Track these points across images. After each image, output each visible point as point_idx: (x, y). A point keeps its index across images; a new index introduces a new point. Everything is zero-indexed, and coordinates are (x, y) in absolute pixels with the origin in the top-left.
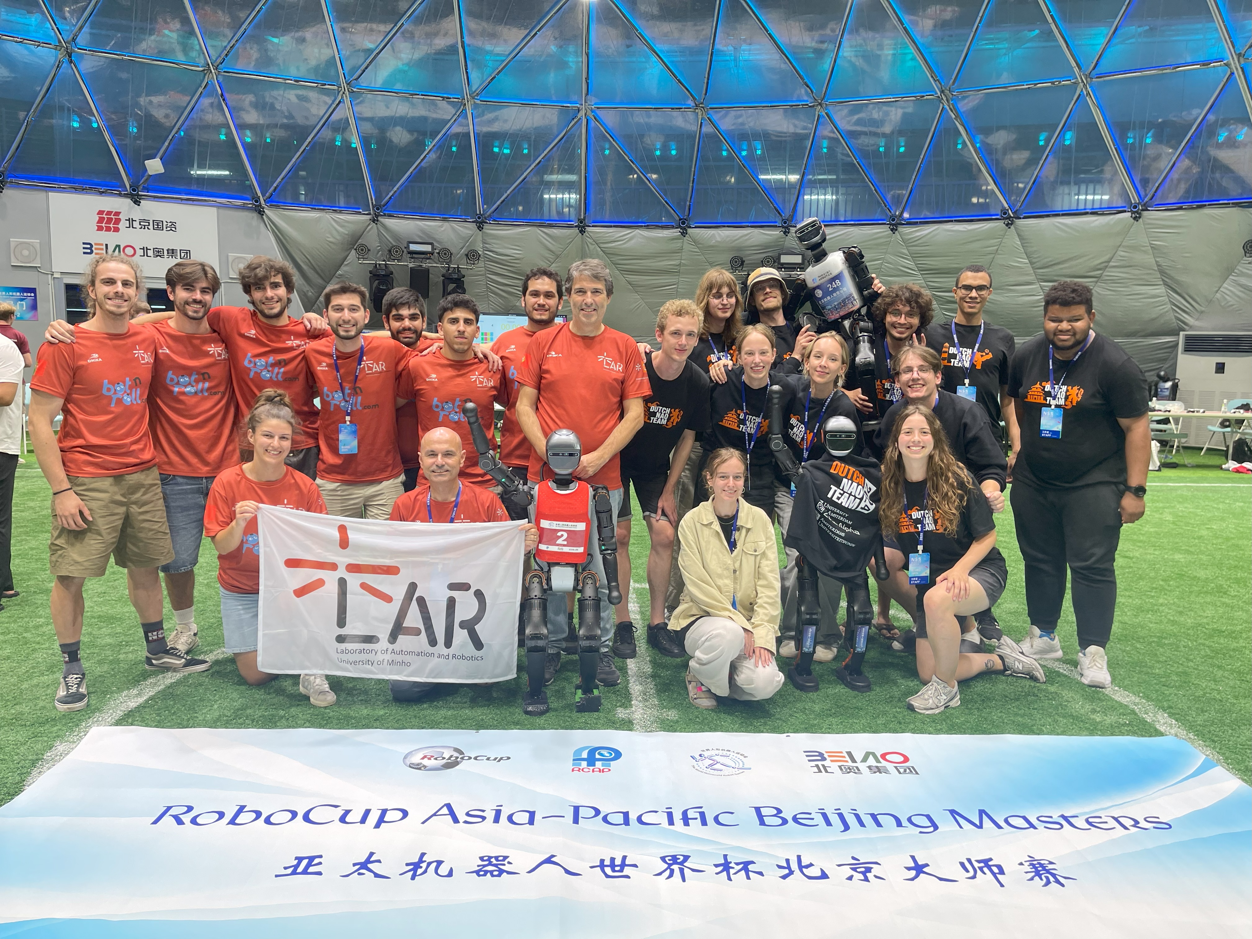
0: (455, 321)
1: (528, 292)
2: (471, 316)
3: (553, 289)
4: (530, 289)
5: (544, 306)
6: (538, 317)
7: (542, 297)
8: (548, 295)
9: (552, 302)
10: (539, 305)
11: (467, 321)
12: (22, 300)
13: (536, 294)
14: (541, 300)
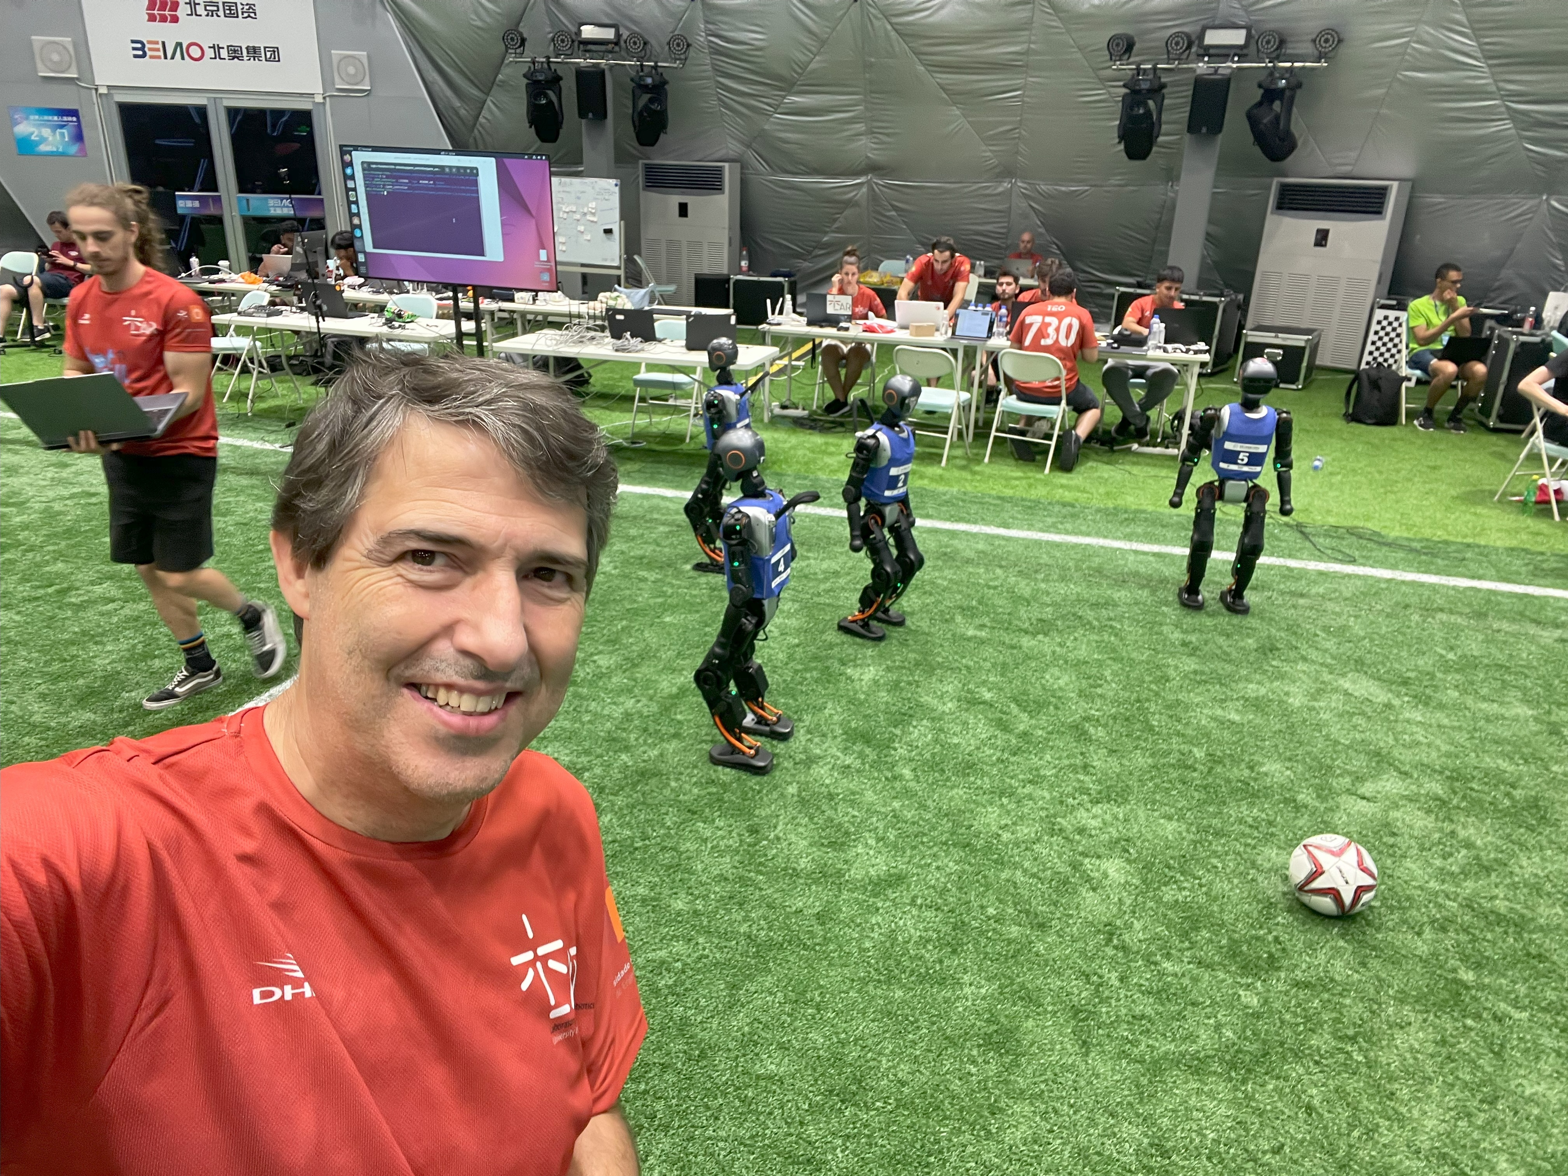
12: (62, 127)
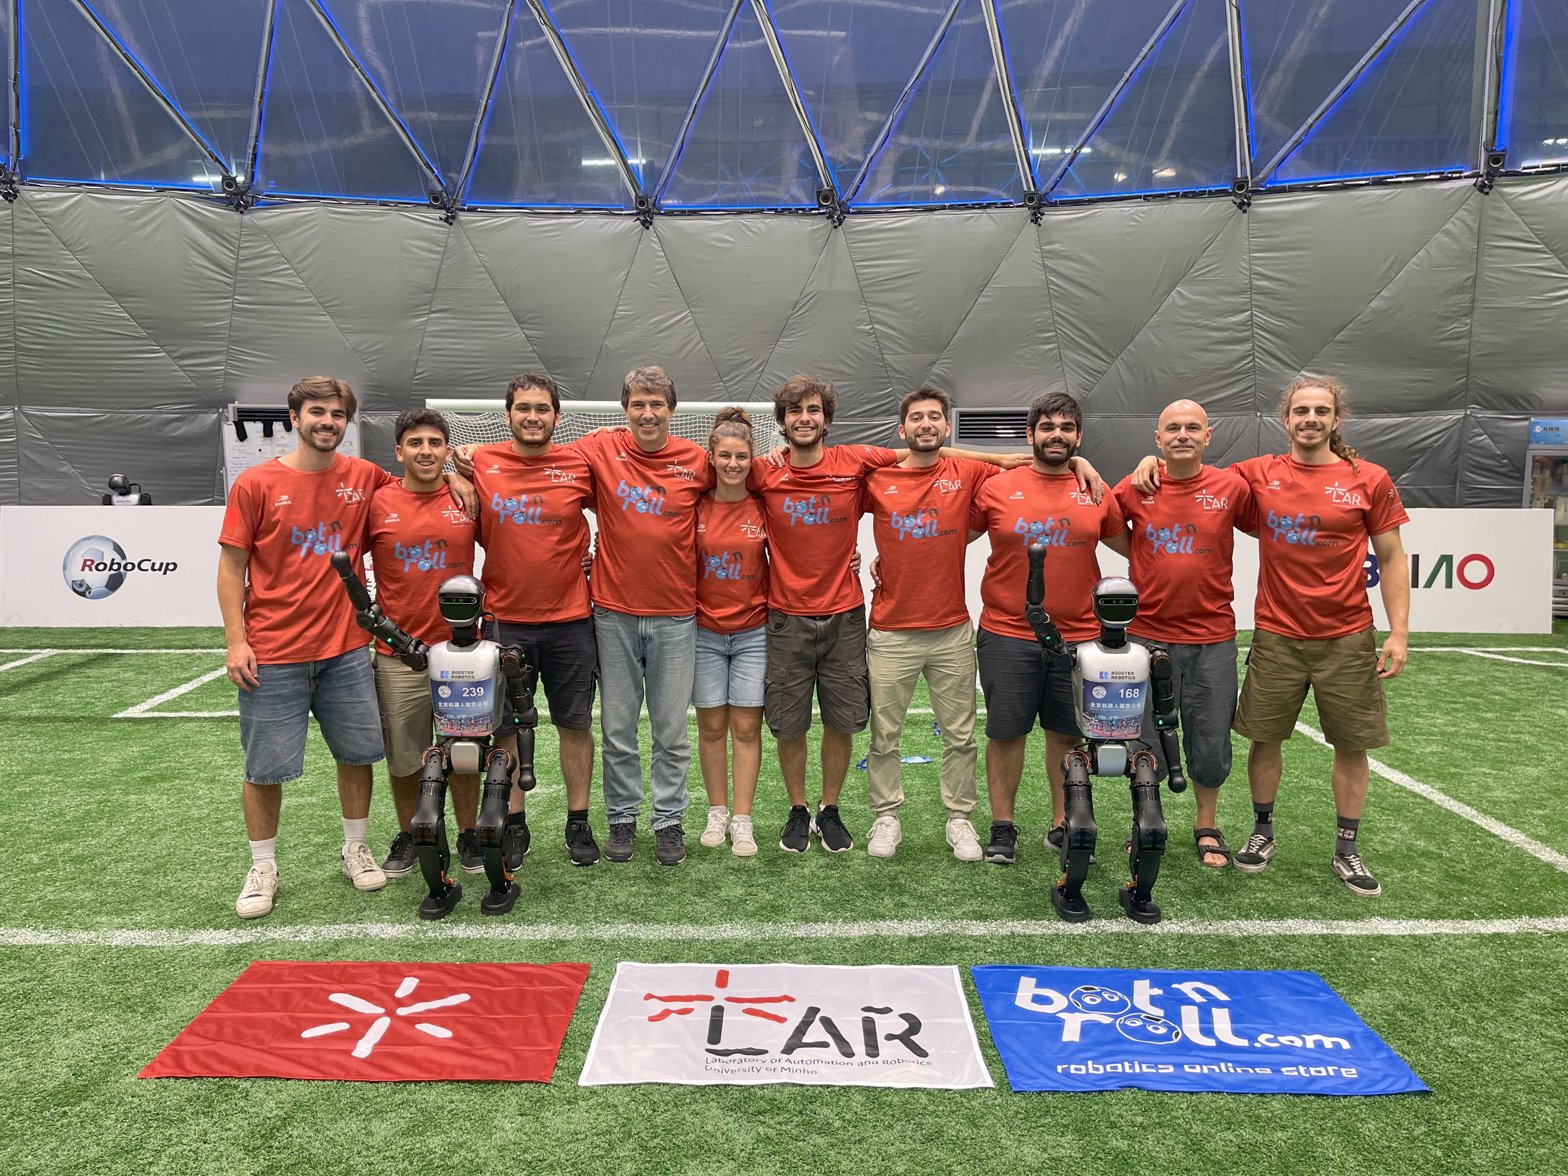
0: (417, 442)
1: (513, 407)
2: (438, 435)
3: (546, 399)
4: (517, 401)
5: (536, 422)
6: (528, 437)
7: (533, 411)
8: (541, 408)
9: (547, 417)
10: (530, 422)
11: (433, 442)
13: (525, 407)
14: (533, 416)
